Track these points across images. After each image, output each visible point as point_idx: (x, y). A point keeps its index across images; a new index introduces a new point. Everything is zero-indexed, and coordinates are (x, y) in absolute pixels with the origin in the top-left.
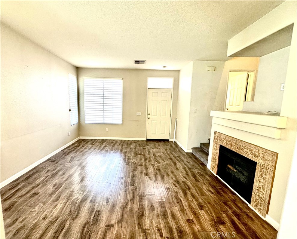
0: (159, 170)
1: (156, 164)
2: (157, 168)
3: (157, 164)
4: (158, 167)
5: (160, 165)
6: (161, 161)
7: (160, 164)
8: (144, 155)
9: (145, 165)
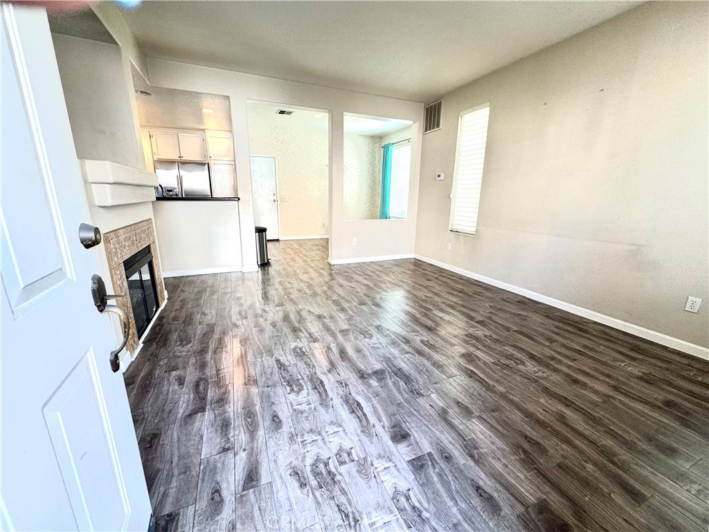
0: (295, 330)
1: (303, 343)
2: (301, 334)
3: (301, 345)
4: (298, 337)
5: (293, 345)
6: (290, 358)
7: (293, 347)
8: (362, 376)
9: (333, 335)
